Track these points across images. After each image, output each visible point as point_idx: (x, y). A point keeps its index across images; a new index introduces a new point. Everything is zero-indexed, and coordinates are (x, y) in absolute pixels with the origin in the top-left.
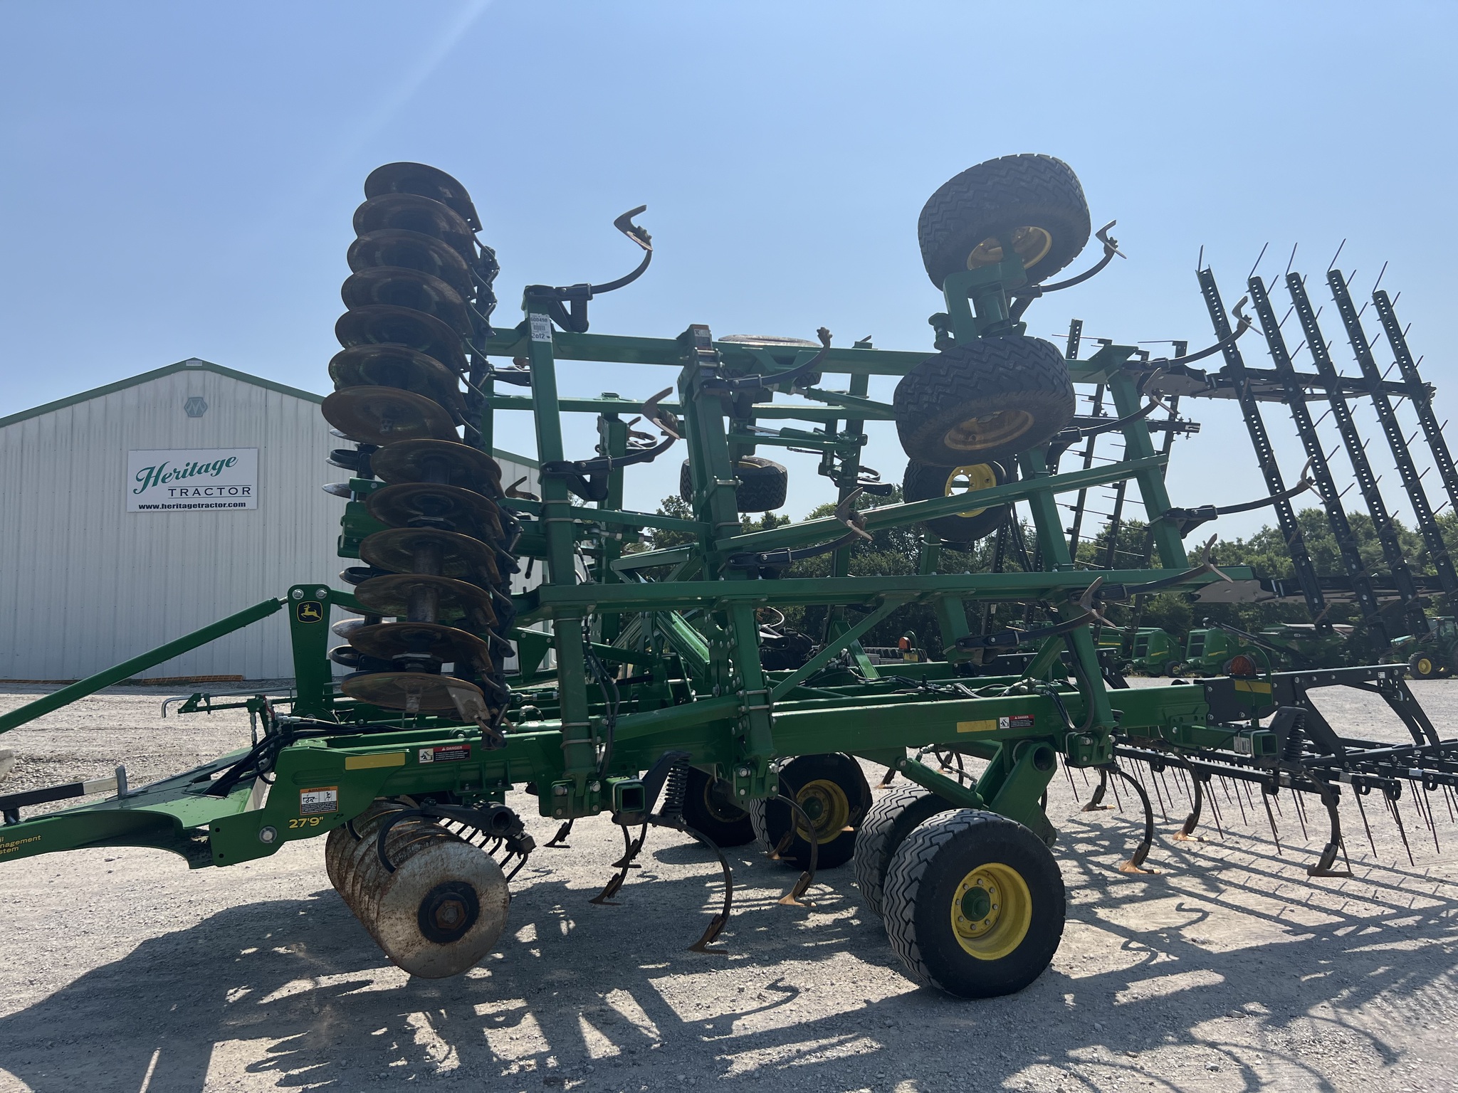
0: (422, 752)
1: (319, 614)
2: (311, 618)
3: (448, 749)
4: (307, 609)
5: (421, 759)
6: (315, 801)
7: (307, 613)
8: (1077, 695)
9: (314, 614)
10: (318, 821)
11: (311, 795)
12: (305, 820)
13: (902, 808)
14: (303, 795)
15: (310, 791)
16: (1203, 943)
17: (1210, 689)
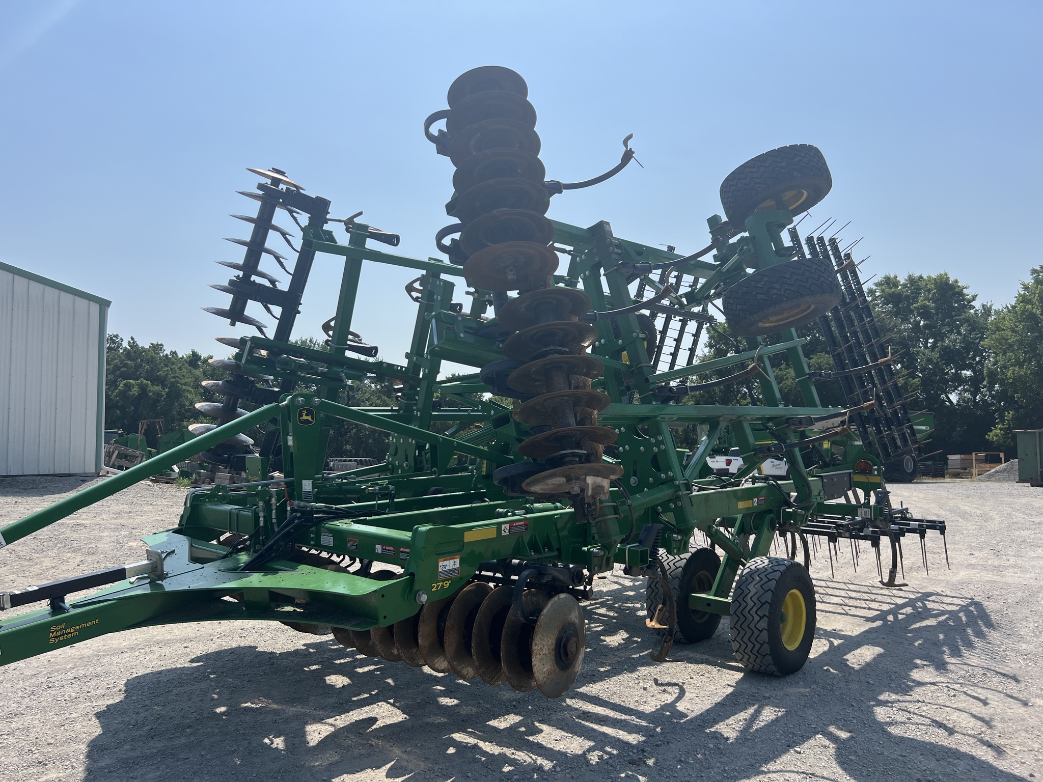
0: (503, 526)
1: (313, 418)
2: (307, 421)
3: (517, 524)
4: (304, 414)
5: (503, 532)
6: (447, 568)
7: (305, 417)
8: (791, 483)
9: (309, 418)
10: (448, 584)
11: (446, 563)
12: (441, 584)
13: (685, 560)
14: (440, 564)
15: (444, 560)
16: (840, 631)
17: (825, 480)
